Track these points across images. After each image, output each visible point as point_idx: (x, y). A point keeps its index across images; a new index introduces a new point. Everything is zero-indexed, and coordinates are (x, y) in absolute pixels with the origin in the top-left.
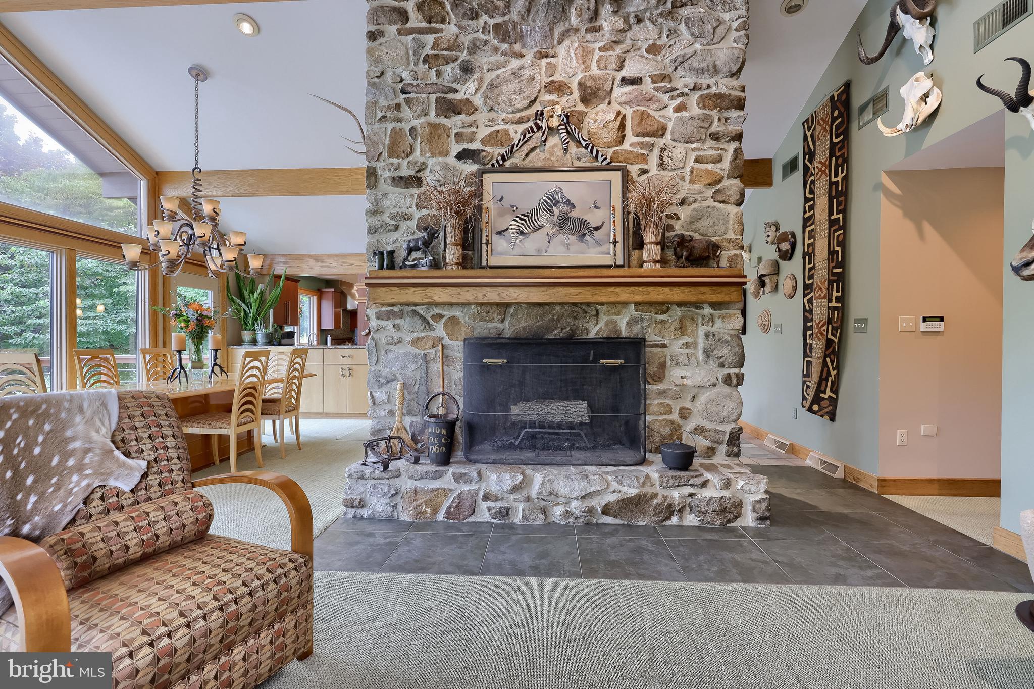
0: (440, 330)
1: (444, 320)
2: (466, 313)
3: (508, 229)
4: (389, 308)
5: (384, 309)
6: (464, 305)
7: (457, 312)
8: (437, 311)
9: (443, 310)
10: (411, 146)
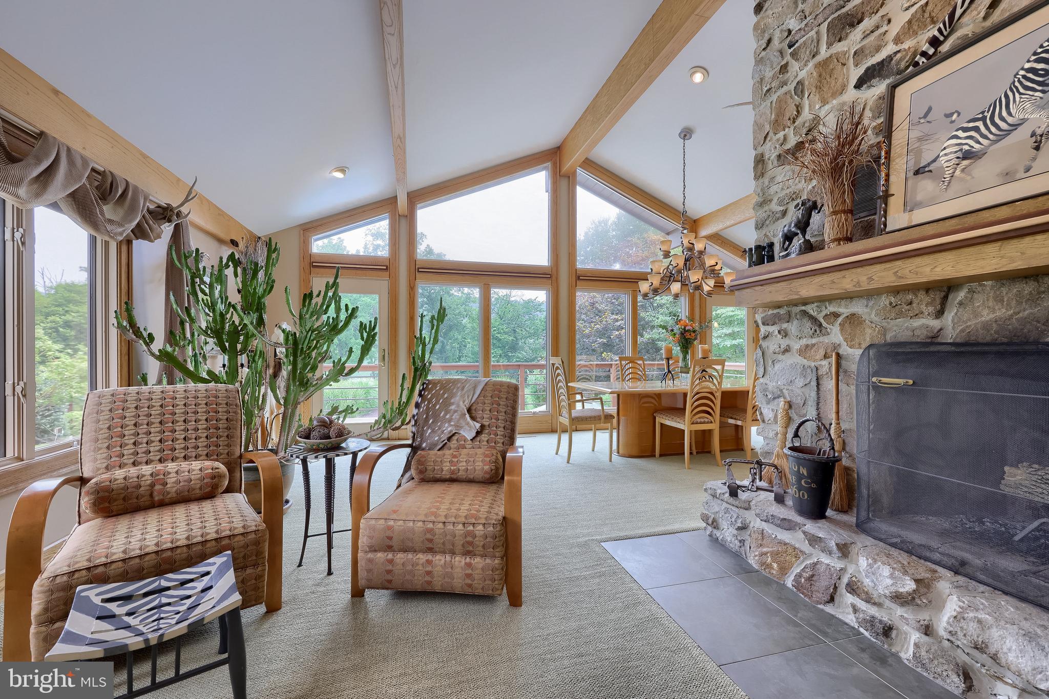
0: (835, 335)
1: (840, 319)
2: (872, 308)
3: (938, 156)
4: (775, 311)
5: (771, 312)
6: (869, 295)
7: (858, 308)
8: (832, 308)
9: (840, 306)
10: (797, 106)
